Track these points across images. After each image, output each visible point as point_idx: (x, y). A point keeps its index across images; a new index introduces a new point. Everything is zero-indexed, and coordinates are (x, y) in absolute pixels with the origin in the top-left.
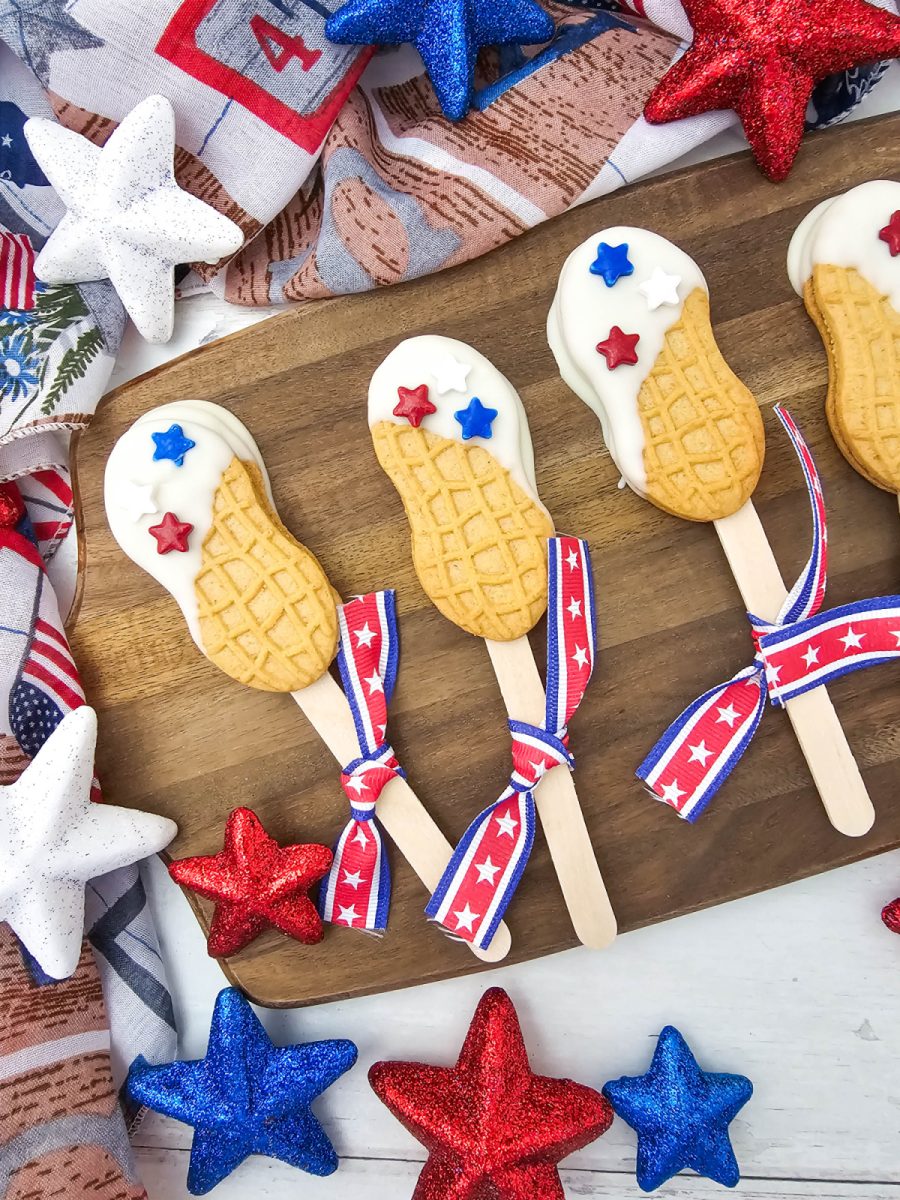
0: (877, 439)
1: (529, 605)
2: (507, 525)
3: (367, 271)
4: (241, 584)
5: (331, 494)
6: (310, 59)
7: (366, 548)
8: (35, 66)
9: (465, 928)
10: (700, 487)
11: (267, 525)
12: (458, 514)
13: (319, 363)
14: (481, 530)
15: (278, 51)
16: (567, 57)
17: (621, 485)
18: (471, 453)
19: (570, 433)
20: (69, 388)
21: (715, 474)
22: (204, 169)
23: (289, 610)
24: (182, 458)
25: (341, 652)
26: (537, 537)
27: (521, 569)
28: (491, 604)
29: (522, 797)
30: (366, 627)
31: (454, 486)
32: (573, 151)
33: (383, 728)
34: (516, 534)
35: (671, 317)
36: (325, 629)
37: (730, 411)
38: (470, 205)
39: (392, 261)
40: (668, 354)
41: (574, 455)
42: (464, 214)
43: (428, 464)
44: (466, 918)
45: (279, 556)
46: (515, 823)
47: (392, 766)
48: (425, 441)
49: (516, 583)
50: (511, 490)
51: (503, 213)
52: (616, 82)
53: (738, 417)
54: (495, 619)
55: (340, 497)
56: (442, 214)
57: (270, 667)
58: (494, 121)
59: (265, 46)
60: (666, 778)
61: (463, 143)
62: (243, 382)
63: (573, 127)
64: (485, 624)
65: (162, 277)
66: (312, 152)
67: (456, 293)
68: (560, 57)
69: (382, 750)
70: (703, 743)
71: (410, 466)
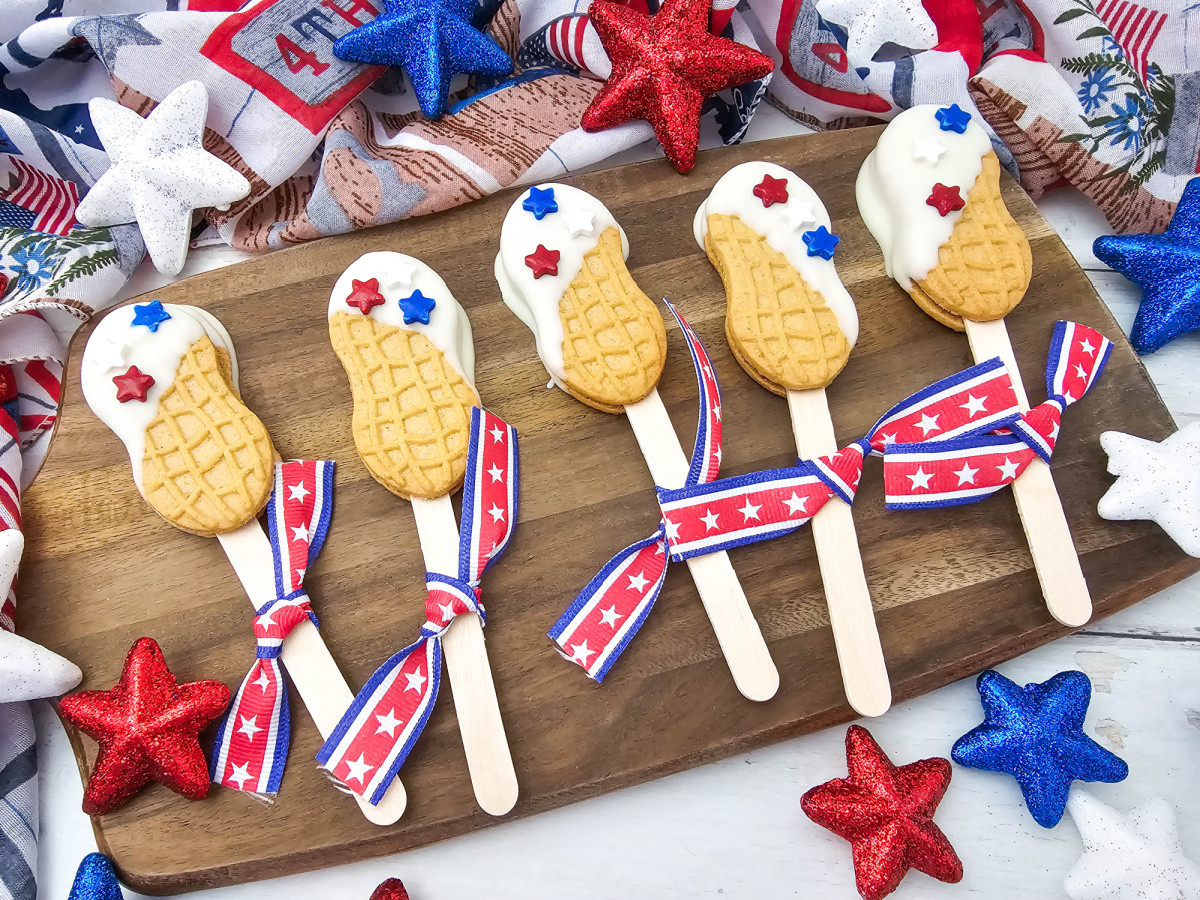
0: (760, 340)
1: (450, 461)
2: (437, 395)
3: (346, 211)
4: (188, 434)
5: (291, 384)
6: (319, 69)
7: (315, 428)
8: (105, 54)
9: (355, 779)
10: (608, 372)
11: (222, 387)
12: (395, 386)
13: (298, 284)
14: (413, 400)
15: (296, 60)
16: (522, 85)
17: (550, 385)
18: (414, 338)
19: (507, 345)
20: (76, 279)
21: (623, 364)
22: (231, 148)
23: (228, 455)
24: (157, 326)
25: (272, 502)
26: (463, 406)
27: (446, 431)
28: (415, 459)
29: (430, 644)
30: (301, 484)
31: (393, 363)
32: (521, 140)
33: (302, 572)
34: (443, 403)
35: (589, 244)
36: (259, 473)
37: (635, 315)
38: (435, 168)
39: (367, 205)
40: (586, 270)
41: (510, 361)
42: (429, 174)
43: (373, 347)
44: (358, 769)
45: (228, 411)
46: (424, 679)
47: (305, 608)
48: (373, 328)
49: (440, 441)
50: (443, 369)
51: (461, 176)
52: (561, 104)
53: (642, 320)
54: (418, 472)
55: (299, 386)
56: (411, 173)
57: (201, 506)
58: (463, 122)
59: (286, 56)
60: (576, 639)
61: (436, 134)
62: (232, 296)
63: (523, 126)
64: (409, 477)
65: (180, 217)
66: (316, 132)
67: (423, 238)
68: (517, 85)
69: (296, 593)
70: (613, 607)
71: (357, 347)
